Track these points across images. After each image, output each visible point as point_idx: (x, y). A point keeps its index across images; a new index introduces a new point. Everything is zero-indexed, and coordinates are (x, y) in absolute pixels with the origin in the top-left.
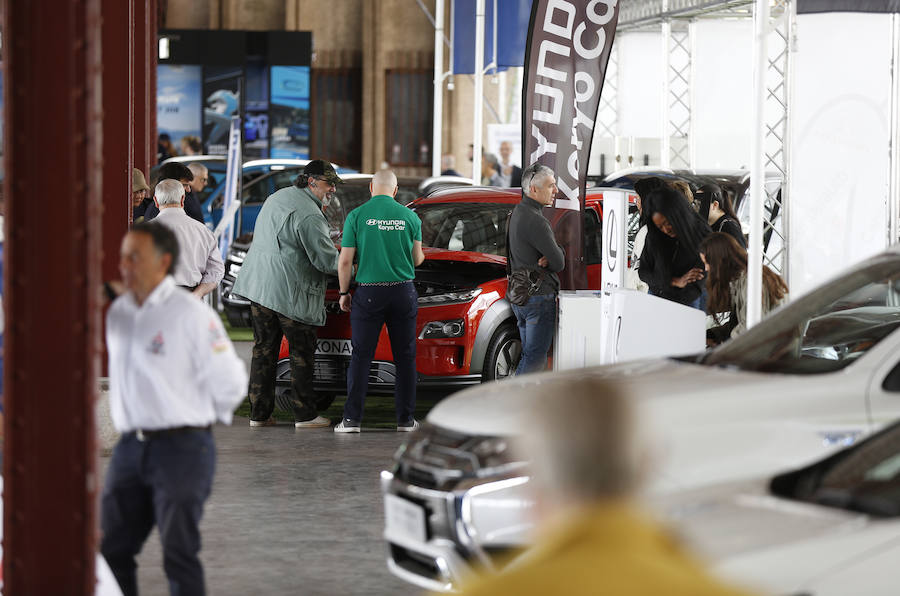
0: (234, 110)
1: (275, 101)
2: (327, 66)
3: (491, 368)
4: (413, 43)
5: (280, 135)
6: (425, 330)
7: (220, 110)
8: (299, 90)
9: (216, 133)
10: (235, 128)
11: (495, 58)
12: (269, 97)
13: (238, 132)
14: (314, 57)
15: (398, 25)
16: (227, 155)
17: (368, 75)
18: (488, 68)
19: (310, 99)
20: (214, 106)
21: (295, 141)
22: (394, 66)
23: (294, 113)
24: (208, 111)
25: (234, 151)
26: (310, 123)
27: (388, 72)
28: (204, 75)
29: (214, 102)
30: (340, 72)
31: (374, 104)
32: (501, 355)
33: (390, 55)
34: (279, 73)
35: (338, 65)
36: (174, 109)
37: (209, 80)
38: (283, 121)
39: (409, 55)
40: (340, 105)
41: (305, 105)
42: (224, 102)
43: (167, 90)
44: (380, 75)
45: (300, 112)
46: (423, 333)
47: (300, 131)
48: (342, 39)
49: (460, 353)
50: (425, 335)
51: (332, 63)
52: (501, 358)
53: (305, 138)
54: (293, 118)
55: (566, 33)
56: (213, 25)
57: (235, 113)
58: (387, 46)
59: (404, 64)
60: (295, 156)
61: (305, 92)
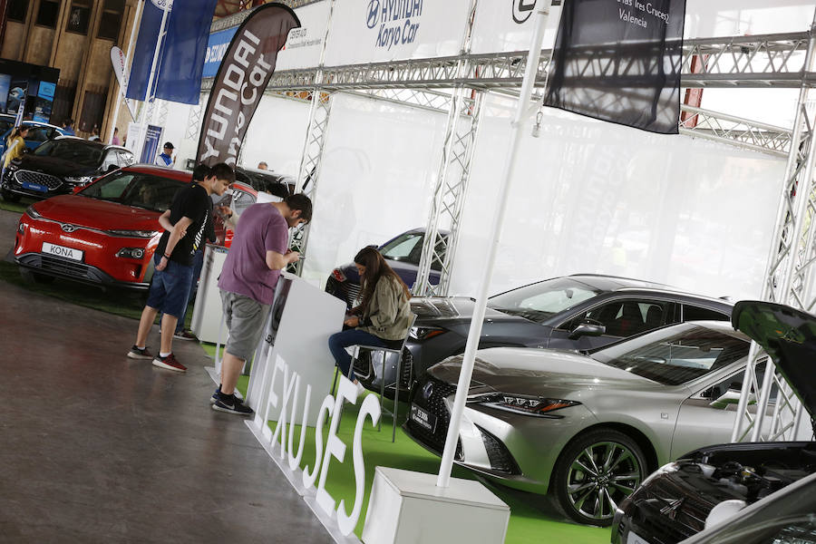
0: (21, 96)
1: (40, 96)
2: (62, 85)
4: (100, 82)
5: (39, 111)
6: (120, 251)
7: (16, 95)
8: (50, 93)
9: (12, 105)
11: (154, 93)
12: (37, 93)
14: (59, 80)
15: (94, 73)
17: (78, 91)
18: (151, 97)
19: (54, 97)
21: (44, 114)
22: (89, 90)
23: (46, 102)
24: (11, 95)
26: (52, 107)
27: (87, 92)
28: (12, 80)
29: (14, 92)
30: (67, 88)
31: (78, 104)
33: (89, 85)
34: (43, 85)
35: (67, 85)
37: (13, 82)
38: (41, 105)
39: (97, 86)
40: (64, 102)
41: (51, 100)
42: (18, 93)
44: (83, 93)
45: (49, 102)
47: (48, 110)
48: (70, 75)
49: (139, 269)
50: (120, 254)
51: (65, 84)
53: (48, 113)
54: (45, 104)
55: (236, 86)
56: (20, 60)
57: (23, 98)
58: (88, 81)
59: (94, 90)
60: (45, 121)
61: (52, 94)
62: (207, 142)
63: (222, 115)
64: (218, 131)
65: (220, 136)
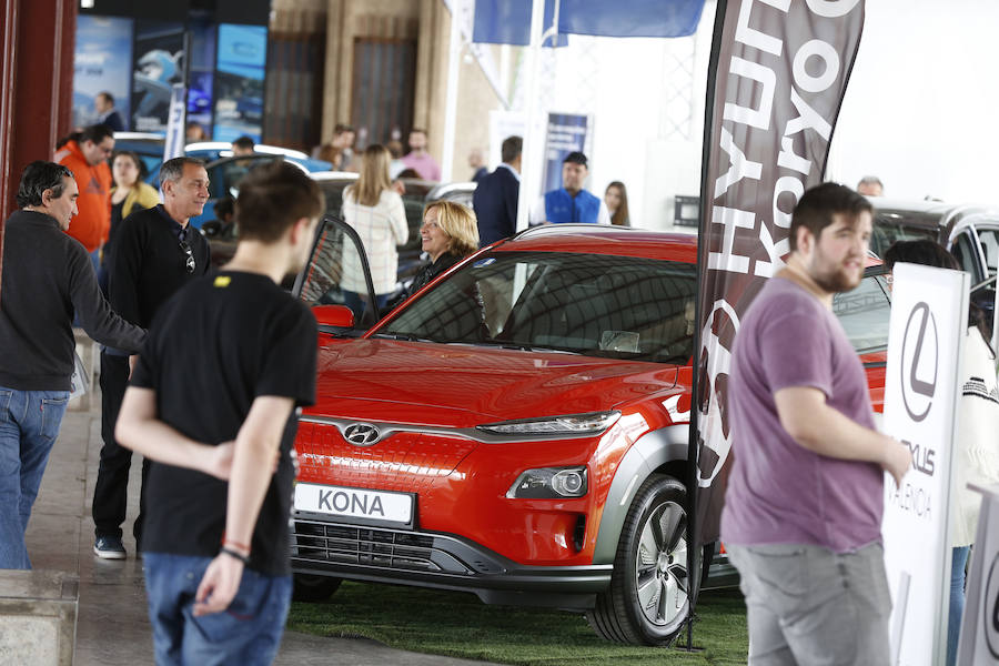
0: (171, 75)
1: (223, 67)
2: (284, 28)
3: (629, 554)
5: (227, 110)
6: (519, 482)
7: (154, 75)
8: (253, 55)
9: (148, 102)
10: (178, 100)
11: (556, 20)
12: (216, 62)
13: (181, 105)
14: (273, 15)
16: (165, 133)
17: (332, 43)
18: (547, 34)
19: (267, 68)
20: (146, 69)
21: (243, 118)
22: (365, 33)
23: (245, 84)
24: (139, 76)
25: (175, 132)
26: (264, 97)
27: (357, 40)
28: (136, 30)
29: (147, 64)
30: (300, 37)
31: (338, 78)
32: (648, 529)
33: (361, 20)
34: (230, 34)
35: (297, 28)
36: (96, 71)
37: (143, 37)
38: (231, 93)
39: (384, 21)
40: (296, 77)
41: (259, 75)
42: (159, 66)
43: (89, 47)
44: (348, 43)
45: (253, 83)
46: (514, 488)
47: (252, 106)
49: (577, 525)
50: (519, 490)
51: (291, 25)
52: (647, 537)
53: (257, 115)
54: (243, 89)
57: (175, 80)
58: (357, 7)
59: (377, 31)
61: (260, 59)
62: (726, 141)
63: (759, 57)
64: (753, 105)
65: (760, 119)
